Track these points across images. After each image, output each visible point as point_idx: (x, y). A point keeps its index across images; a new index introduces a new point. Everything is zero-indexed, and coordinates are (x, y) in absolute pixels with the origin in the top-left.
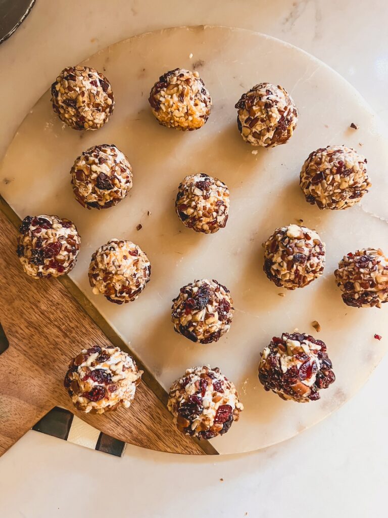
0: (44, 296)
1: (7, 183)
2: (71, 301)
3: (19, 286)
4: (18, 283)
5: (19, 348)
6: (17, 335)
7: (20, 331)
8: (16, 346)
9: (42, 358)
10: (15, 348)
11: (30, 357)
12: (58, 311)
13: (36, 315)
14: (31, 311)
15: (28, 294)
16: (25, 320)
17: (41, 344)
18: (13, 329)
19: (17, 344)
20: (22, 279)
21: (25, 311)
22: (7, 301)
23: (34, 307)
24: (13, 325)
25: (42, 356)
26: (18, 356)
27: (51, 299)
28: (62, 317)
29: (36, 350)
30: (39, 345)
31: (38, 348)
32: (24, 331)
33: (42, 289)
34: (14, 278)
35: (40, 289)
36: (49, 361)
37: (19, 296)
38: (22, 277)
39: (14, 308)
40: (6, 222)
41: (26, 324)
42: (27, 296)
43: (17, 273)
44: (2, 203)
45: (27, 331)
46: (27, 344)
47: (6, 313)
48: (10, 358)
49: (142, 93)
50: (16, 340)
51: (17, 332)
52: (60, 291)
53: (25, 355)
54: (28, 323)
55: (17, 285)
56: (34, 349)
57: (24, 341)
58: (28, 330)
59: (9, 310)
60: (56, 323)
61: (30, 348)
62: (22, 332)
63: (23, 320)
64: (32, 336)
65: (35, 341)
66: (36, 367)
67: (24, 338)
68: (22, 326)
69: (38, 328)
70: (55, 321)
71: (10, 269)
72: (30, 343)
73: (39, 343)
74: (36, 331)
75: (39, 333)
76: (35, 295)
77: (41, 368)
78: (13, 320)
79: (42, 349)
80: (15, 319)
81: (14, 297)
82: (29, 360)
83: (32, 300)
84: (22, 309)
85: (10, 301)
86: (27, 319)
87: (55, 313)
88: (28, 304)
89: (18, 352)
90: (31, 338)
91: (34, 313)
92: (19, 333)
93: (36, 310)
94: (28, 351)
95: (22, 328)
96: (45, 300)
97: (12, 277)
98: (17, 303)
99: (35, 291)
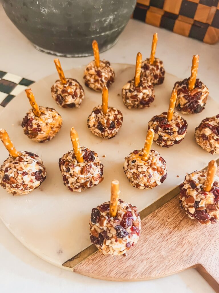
0: (158, 229)
1: (62, 252)
2: (161, 210)
3: (150, 250)
4: (147, 250)
5: (200, 254)
6: (189, 256)
8: (199, 257)
9: (205, 236)
10: (200, 258)
11: (206, 246)
12: (169, 220)
13: (172, 237)
14: (169, 241)
16: (177, 247)
17: (195, 236)
18: (185, 258)
19: (197, 256)
20: (143, 247)
21: (170, 247)
22: (162, 261)
23: (166, 239)
24: (182, 258)
25: (203, 236)
26: (206, 256)
27: (160, 225)
28: (173, 218)
29: (200, 240)
30: (196, 238)
31: (198, 239)
32: (186, 249)
33: (152, 231)
34: (143, 253)
35: (152, 232)
36: (207, 231)
37: (157, 251)
39: (168, 256)
40: (95, 256)
41: (180, 246)
42: (157, 244)
44: (77, 258)
45: (185, 247)
46: (196, 247)
47: (173, 263)
48: (209, 263)
50: (194, 257)
51: (187, 255)
52: (153, 218)
53: (204, 250)
54: (179, 245)
55: (148, 251)
56: (199, 241)
57: (194, 249)
58: (185, 246)
59: (169, 261)
60: (178, 223)
61: (198, 245)
62: (186, 251)
63: (177, 249)
64: (189, 243)
65: (193, 240)
66: (213, 242)
67: (191, 249)
68: (182, 250)
69: (182, 237)
70: (176, 223)
71: (135, 257)
72: (195, 245)
73: (194, 237)
74: (185, 239)
75: (186, 236)
76: (157, 237)
77: (213, 237)
78: (177, 257)
79: (199, 236)
80: (177, 256)
81: (159, 255)
82: (208, 247)
83: (161, 240)
84: (168, 248)
85: (162, 259)
86: (175, 245)
87: (170, 223)
88: (164, 243)
89: (203, 256)
90: (191, 243)
91: (171, 239)
92: (188, 253)
93: (168, 237)
94: (201, 248)
95: (183, 250)
96: (160, 230)
97: (142, 255)
98: (163, 252)
99: (154, 236)
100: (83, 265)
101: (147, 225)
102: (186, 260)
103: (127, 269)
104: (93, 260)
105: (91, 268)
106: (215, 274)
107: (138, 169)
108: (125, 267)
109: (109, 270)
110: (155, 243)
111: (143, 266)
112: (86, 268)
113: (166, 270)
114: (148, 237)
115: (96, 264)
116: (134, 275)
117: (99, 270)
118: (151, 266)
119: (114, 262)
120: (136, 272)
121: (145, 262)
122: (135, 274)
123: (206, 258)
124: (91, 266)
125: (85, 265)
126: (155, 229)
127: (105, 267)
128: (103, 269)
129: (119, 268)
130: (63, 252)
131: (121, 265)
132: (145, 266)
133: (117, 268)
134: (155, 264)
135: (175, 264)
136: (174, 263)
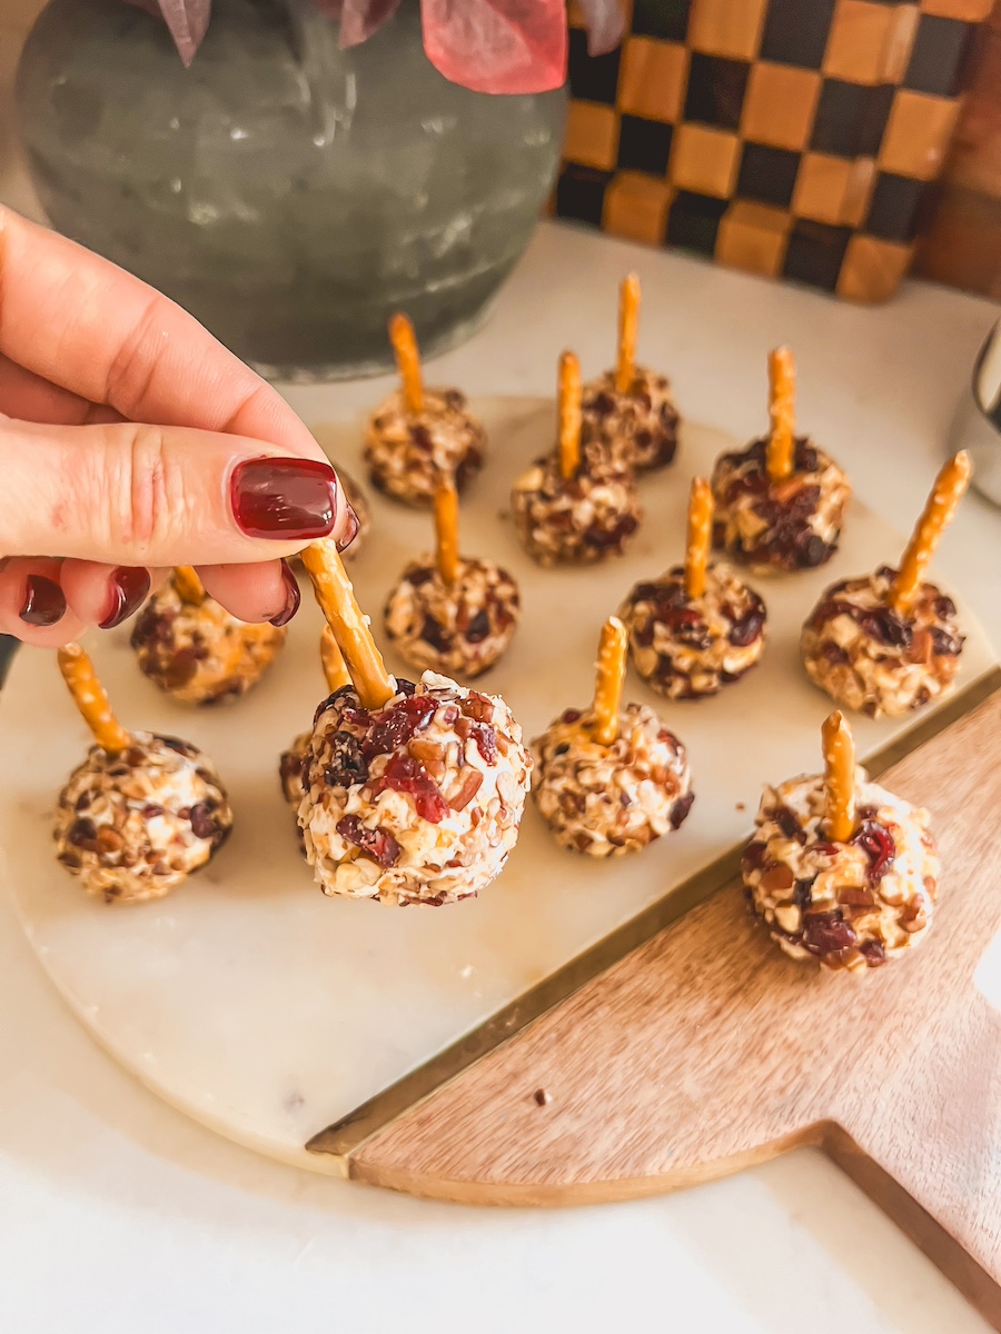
0: (668, 1003)
1: (301, 1101)
2: (677, 935)
3: (637, 1077)
4: (626, 1081)
5: (832, 1083)
6: (790, 1091)
7: (778, 1081)
8: (827, 1095)
9: (852, 1020)
10: (832, 1098)
11: (853, 1054)
12: (708, 969)
13: (724, 1029)
14: (711, 1043)
15: (662, 1050)
16: (742, 1062)
17: (810, 1022)
18: (773, 1102)
19: (820, 1093)
20: (614, 1068)
22: (684, 1117)
23: (701, 1036)
24: (761, 1100)
25: (844, 1020)
26: (855, 1090)
27: (674, 987)
28: (724, 960)
29: (831, 1034)
30: (815, 1027)
31: (821, 1030)
32: (776, 1069)
33: (647, 1009)
34: (613, 1090)
35: (644, 1015)
36: (855, 1001)
37: (668, 1080)
38: (609, 1067)
39: (707, 1097)
40: (428, 1111)
41: (755, 1061)
42: (667, 1055)
43: (593, 1084)
45: (774, 1061)
46: (816, 1060)
47: (726, 1121)
48: (865, 1116)
50: (808, 1096)
51: (782, 1091)
52: (649, 961)
53: (848, 1069)
54: (749, 1054)
55: (633, 1082)
56: (828, 1039)
57: (806, 1067)
58: (772, 1057)
59: (714, 1114)
60: (743, 977)
61: (825, 1052)
62: (779, 1075)
63: (744, 1071)
64: (790, 1046)
65: (804, 1036)
66: (880, 1038)
67: (799, 1069)
68: (762, 1072)
69: (763, 1026)
70: (737, 979)
71: (582, 1104)
72: (810, 1053)
73: (808, 1025)
74: (772, 1031)
75: (776, 1023)
76: (664, 1032)
77: (881, 1022)
78: (744, 1101)
79: (825, 1019)
80: (742, 1093)
81: (671, 1094)
82: (863, 1058)
83: (679, 1040)
84: (708, 1069)
85: (687, 1109)
86: (737, 1056)
87: (714, 978)
88: (692, 1054)
89: (843, 1089)
90: (795, 1047)
91: (718, 1035)
92: (783, 1083)
93: (709, 1030)
94: (835, 1061)
95: (767, 1073)
96: (678, 1004)
97: (609, 1098)
98: (690, 1085)
99: (651, 1030)
100: (383, 1143)
101: (624, 991)
102: (777, 1110)
103: (552, 1150)
104: (422, 1123)
105: (416, 1153)
106: (892, 1157)
107: (579, 774)
108: (543, 1144)
109: (484, 1156)
110: (656, 1055)
111: (613, 1136)
112: (398, 1155)
113: (701, 1144)
114: (630, 1031)
115: (433, 1139)
116: (577, 1168)
117: (447, 1158)
118: (645, 1136)
119: (501, 1126)
120: (588, 1160)
121: (620, 1123)
122: (583, 1164)
123: (853, 1097)
124: (415, 1145)
125: (390, 1143)
126: (656, 1002)
127: (468, 1147)
128: (463, 1153)
129: (523, 1146)
130: (305, 1098)
131: (529, 1139)
132: (620, 1137)
133: (515, 1149)
134: (659, 1130)
135: (736, 1125)
136: (734, 1121)
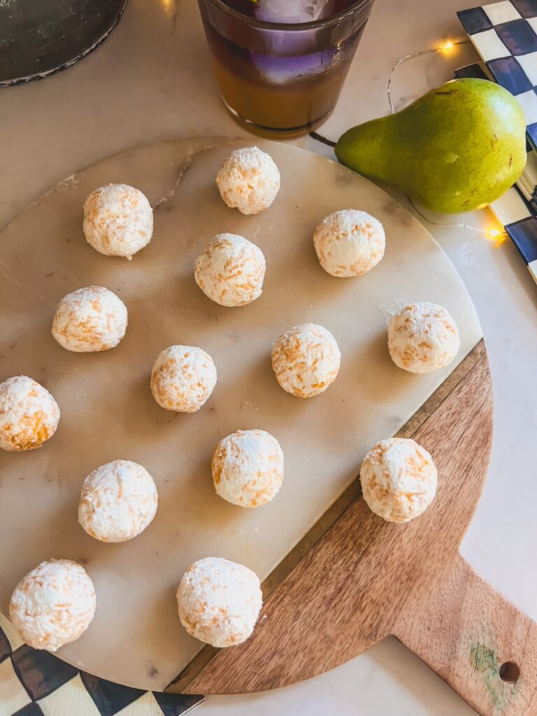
0: (316, 590)
1: (157, 672)
2: (319, 550)
3: (306, 631)
4: (301, 634)
5: (393, 618)
6: (374, 626)
7: (369, 621)
8: (391, 624)
9: (402, 583)
10: (393, 625)
11: (403, 601)
12: (335, 567)
13: (344, 599)
14: (338, 607)
15: (316, 615)
16: (353, 614)
17: (383, 588)
18: (367, 632)
19: (388, 624)
20: (295, 629)
21: (340, 618)
22: (328, 648)
23: (333, 604)
24: (362, 632)
25: (398, 583)
26: (403, 619)
27: (319, 580)
28: (342, 561)
30: (385, 590)
31: (388, 591)
32: (368, 615)
33: (307, 594)
34: (295, 640)
35: (307, 598)
36: (404, 572)
37: (320, 630)
38: (293, 628)
39: (338, 636)
40: (215, 665)
41: (358, 613)
42: (319, 617)
43: (287, 637)
44: (185, 675)
45: (367, 611)
46: (386, 607)
48: (408, 631)
49: (22, 479)
50: (383, 625)
51: (371, 626)
52: (306, 568)
53: (400, 609)
54: (356, 610)
55: (304, 634)
56: (391, 596)
57: (381, 612)
58: (366, 609)
59: (341, 643)
60: (351, 568)
61: (390, 602)
62: (369, 618)
63: (354, 619)
64: (374, 603)
65: (380, 596)
66: (414, 590)
67: (378, 613)
68: (362, 618)
69: (361, 594)
70: (348, 570)
71: (283, 649)
72: (383, 604)
73: (382, 590)
74: (365, 596)
75: (368, 591)
76: (316, 606)
77: (415, 582)
78: (355, 634)
79: (389, 585)
80: (354, 630)
81: (322, 636)
82: (407, 602)
83: (323, 608)
84: (338, 621)
85: (329, 641)
86: (350, 612)
87: (338, 572)
88: (329, 615)
89: (398, 620)
90: (376, 603)
91: (341, 603)
92: (372, 622)
93: (336, 601)
94: (395, 606)
95: (364, 619)
96: (321, 588)
97: (294, 644)
98: (330, 631)
99: (310, 605)
100: (197, 685)
101: (296, 586)
102: (369, 635)
103: (272, 674)
104: (213, 672)
105: (213, 685)
106: (419, 648)
108: (268, 672)
109: (243, 682)
110: (314, 618)
111: (298, 663)
112: (205, 688)
113: (337, 659)
114: (300, 607)
115: (219, 678)
116: (284, 680)
117: (227, 686)
118: (312, 659)
119: (248, 667)
120: (289, 676)
121: (300, 656)
122: (286, 678)
123: (403, 622)
124: (212, 682)
125: (200, 684)
126: (311, 590)
127: (236, 679)
128: (233, 683)
129: (259, 675)
130: (158, 670)
131: (262, 670)
132: (301, 662)
133: (256, 676)
134: (318, 655)
135: (352, 646)
136: (350, 645)
